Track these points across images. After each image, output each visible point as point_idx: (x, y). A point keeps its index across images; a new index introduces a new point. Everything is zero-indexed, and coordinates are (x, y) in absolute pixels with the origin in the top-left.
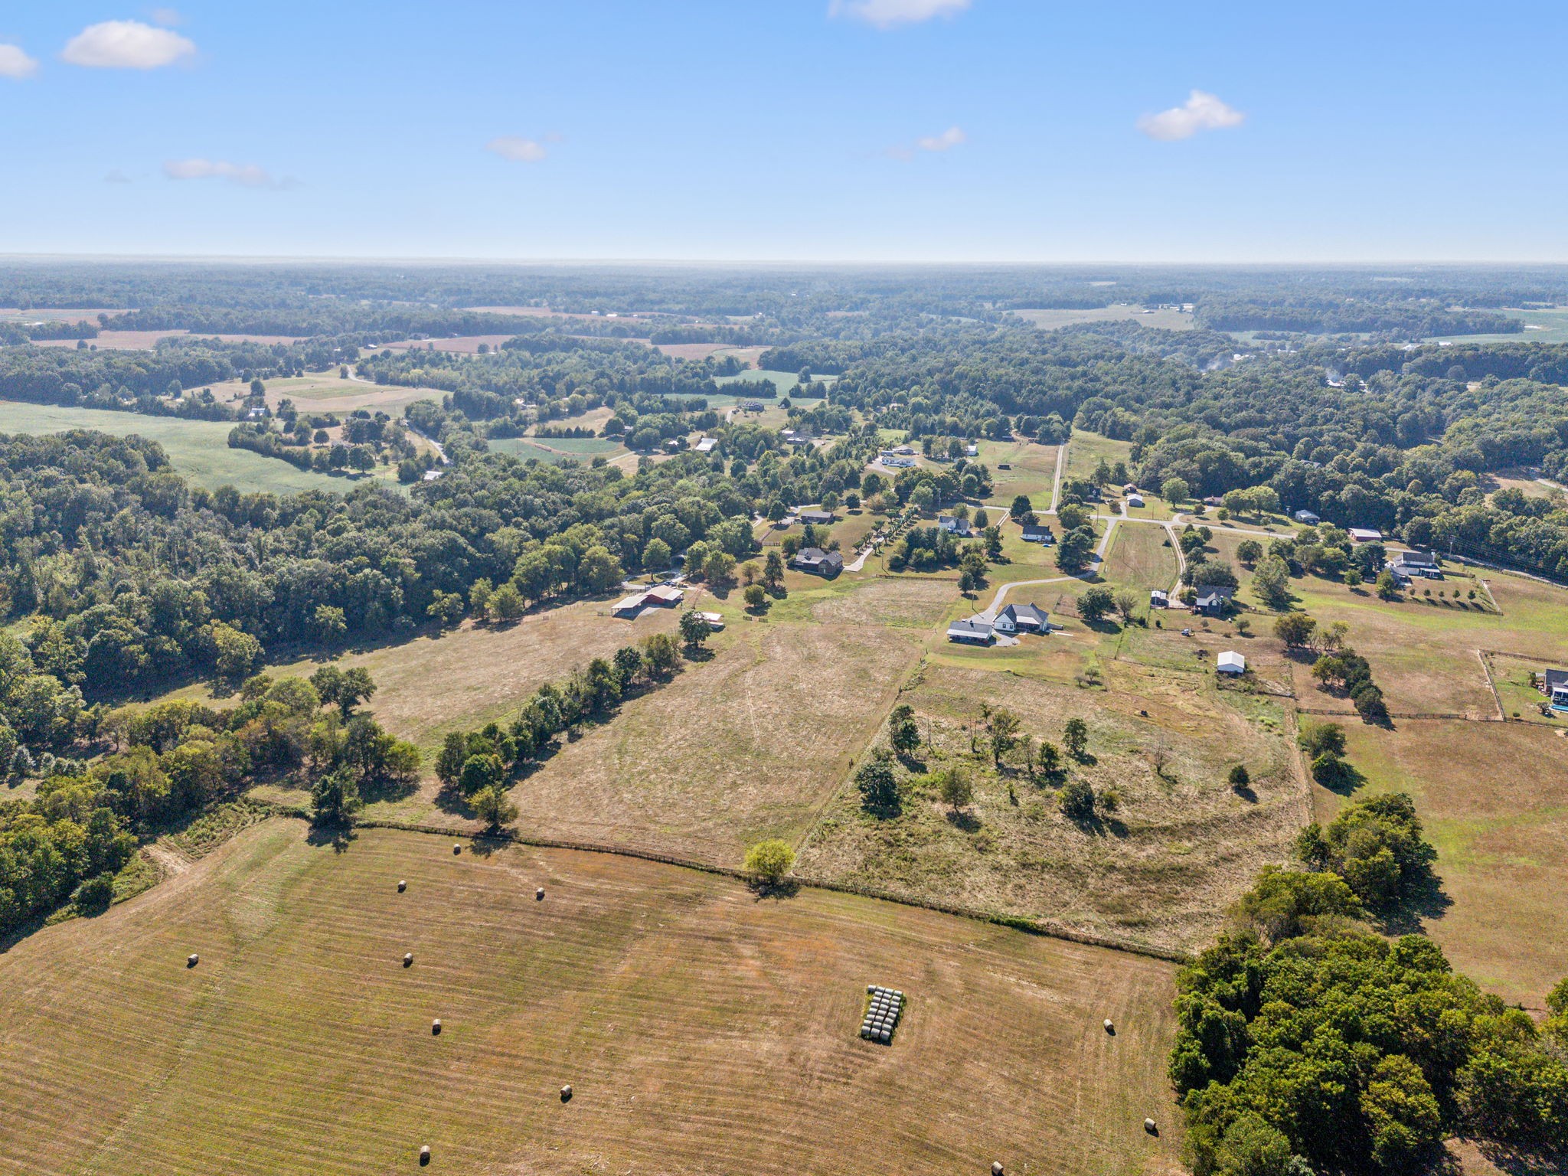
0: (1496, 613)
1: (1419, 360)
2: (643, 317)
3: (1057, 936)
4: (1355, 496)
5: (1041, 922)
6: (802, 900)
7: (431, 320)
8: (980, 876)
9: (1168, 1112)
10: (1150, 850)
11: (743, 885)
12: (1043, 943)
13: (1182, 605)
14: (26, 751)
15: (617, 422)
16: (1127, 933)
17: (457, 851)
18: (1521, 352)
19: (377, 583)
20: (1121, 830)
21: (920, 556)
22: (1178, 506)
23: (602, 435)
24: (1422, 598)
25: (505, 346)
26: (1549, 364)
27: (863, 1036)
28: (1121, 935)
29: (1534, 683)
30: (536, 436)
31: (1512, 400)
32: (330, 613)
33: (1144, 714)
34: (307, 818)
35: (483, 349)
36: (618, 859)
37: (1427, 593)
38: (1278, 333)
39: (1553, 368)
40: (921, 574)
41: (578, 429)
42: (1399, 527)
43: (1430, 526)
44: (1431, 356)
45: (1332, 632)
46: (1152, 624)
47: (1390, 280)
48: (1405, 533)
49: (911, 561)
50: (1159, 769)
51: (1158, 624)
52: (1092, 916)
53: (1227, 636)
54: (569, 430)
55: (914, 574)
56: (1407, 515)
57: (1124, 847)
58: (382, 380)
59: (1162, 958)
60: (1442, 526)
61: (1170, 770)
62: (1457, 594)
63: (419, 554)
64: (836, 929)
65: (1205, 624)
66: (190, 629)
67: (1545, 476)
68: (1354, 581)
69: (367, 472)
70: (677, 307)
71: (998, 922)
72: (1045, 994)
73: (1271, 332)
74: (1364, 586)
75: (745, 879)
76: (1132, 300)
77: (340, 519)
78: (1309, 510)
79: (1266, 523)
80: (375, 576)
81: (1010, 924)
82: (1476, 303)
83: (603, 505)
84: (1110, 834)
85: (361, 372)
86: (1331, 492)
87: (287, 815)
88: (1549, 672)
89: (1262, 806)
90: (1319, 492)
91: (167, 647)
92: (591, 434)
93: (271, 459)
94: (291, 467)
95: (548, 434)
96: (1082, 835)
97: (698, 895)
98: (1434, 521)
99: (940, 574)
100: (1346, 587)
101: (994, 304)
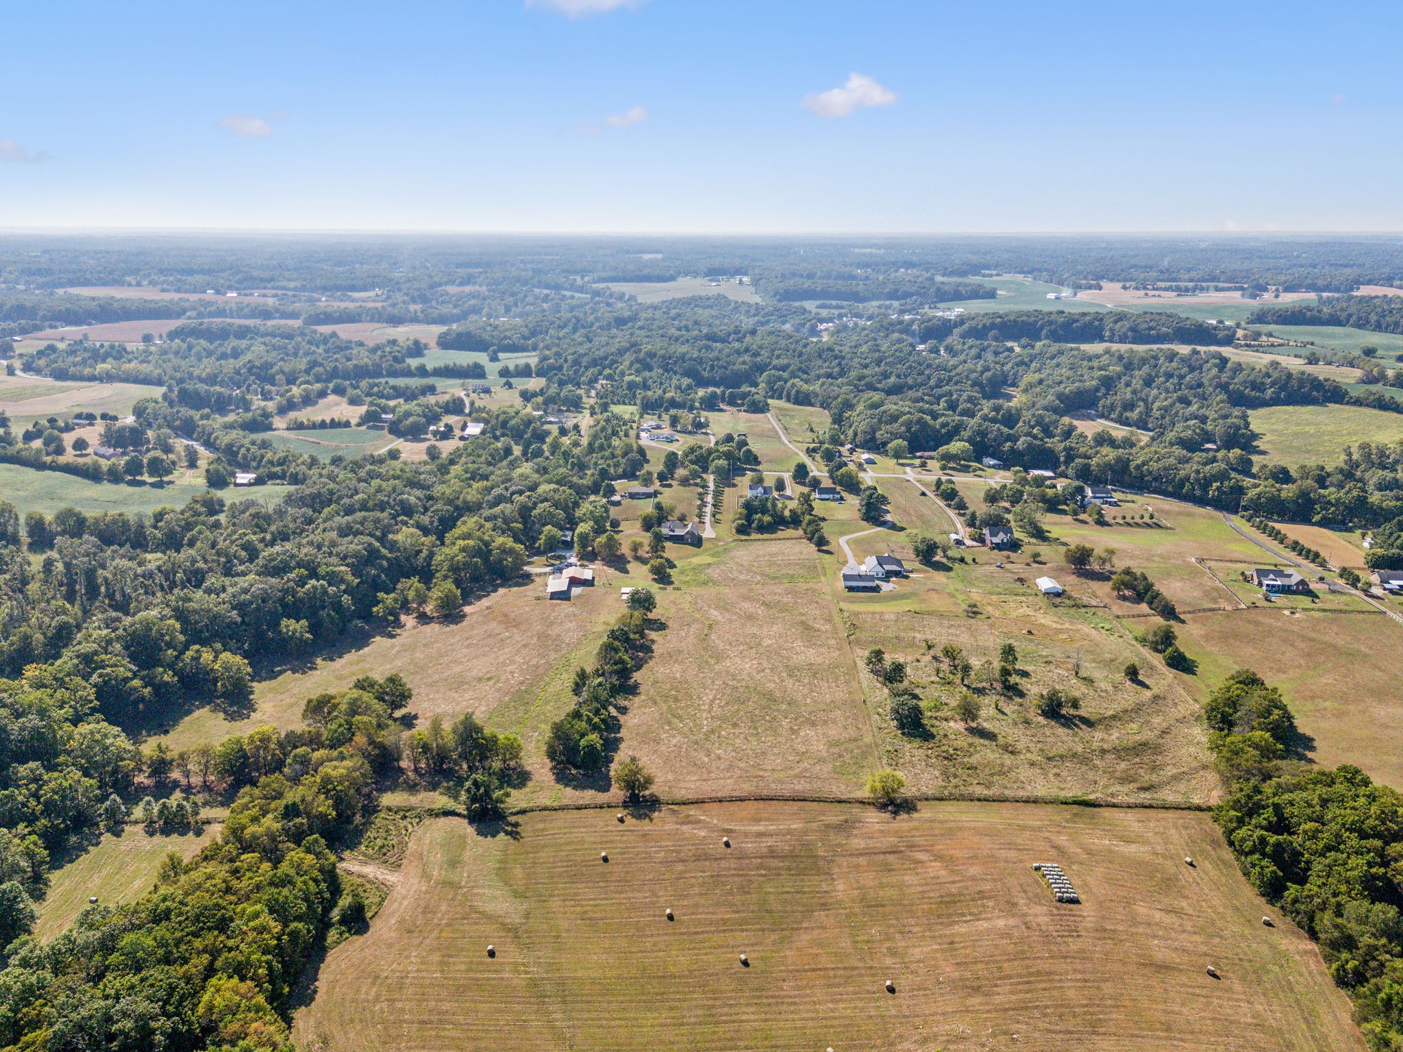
0: (1167, 528)
1: (966, 326)
2: (265, 296)
3: (1108, 806)
4: (1030, 445)
5: (1092, 797)
6: (926, 812)
7: (63, 308)
8: (1024, 773)
9: (1270, 912)
10: (1115, 735)
11: (871, 808)
12: (1105, 813)
13: (975, 544)
14: (118, 799)
15: (375, 412)
16: (1147, 795)
17: (621, 820)
18: (1033, 319)
19: (325, 592)
20: (1089, 723)
21: (760, 520)
22: (901, 461)
23: (359, 425)
24: (1121, 522)
25: (172, 335)
26: (1053, 327)
27: (1060, 900)
28: (1145, 797)
29: (1247, 579)
30: (288, 429)
31: (1052, 358)
32: (293, 627)
33: (1030, 632)
34: (459, 815)
35: (147, 339)
36: (761, 804)
37: (1124, 518)
38: (834, 303)
39: (1056, 330)
40: (766, 536)
41: (333, 420)
42: (1063, 468)
43: (1090, 465)
44: (974, 323)
45: (1104, 555)
46: (969, 559)
47: (868, 250)
48: (1070, 472)
49: (754, 525)
50: (1077, 673)
51: (974, 560)
52: (1119, 788)
53: (1028, 565)
54: (323, 421)
55: (759, 536)
56: (1070, 458)
57: (1098, 735)
58: (61, 375)
59: (1182, 809)
60: (1098, 465)
61: (1083, 673)
62: (1142, 517)
63: (349, 561)
64: (970, 829)
65: (1008, 557)
66: (177, 657)
67: (1102, 416)
68: (1075, 513)
69: (166, 479)
70: (292, 285)
71: (1066, 803)
72: (1133, 848)
73: (828, 302)
74: (1082, 517)
75: (869, 804)
76: (695, 274)
77: (245, 534)
78: (993, 457)
79: (975, 471)
80: (322, 586)
81: (1075, 803)
82: (951, 274)
83: (469, 498)
84: (1083, 726)
85: (27, 368)
86: (1009, 444)
87: (437, 815)
88: (1257, 570)
89: (1155, 691)
90: (1000, 444)
91: (166, 678)
92: (347, 424)
93: (48, 472)
94: (79, 479)
95: (300, 426)
96: (1066, 731)
97: (846, 821)
98: (1094, 462)
99: (780, 534)
100: (1068, 519)
101: (583, 277)
